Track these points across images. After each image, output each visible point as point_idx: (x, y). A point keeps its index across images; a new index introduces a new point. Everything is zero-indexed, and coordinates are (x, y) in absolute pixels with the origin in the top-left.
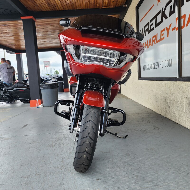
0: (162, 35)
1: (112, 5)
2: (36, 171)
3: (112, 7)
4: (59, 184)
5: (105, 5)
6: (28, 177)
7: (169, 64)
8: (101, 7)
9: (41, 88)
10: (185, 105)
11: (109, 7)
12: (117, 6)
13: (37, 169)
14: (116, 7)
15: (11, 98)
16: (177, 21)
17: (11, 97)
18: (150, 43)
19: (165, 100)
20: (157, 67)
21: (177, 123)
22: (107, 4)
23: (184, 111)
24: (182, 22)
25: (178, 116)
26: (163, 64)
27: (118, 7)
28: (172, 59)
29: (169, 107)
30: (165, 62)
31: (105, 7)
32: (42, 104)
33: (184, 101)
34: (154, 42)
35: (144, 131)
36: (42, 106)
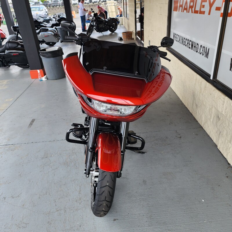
0: (202, 6)
2: (56, 205)
4: (80, 225)
6: (49, 213)
7: (205, 52)
9: (41, 57)
10: (213, 115)
13: (56, 201)
15: (4, 63)
16: (224, 3)
17: (4, 61)
18: (186, 7)
19: (194, 95)
20: (190, 46)
21: (202, 128)
23: (212, 120)
24: (230, 6)
25: (205, 121)
26: (198, 48)
28: (209, 49)
29: (197, 106)
30: (201, 47)
32: (45, 76)
33: (213, 111)
34: (190, 9)
35: (164, 140)
36: (46, 78)
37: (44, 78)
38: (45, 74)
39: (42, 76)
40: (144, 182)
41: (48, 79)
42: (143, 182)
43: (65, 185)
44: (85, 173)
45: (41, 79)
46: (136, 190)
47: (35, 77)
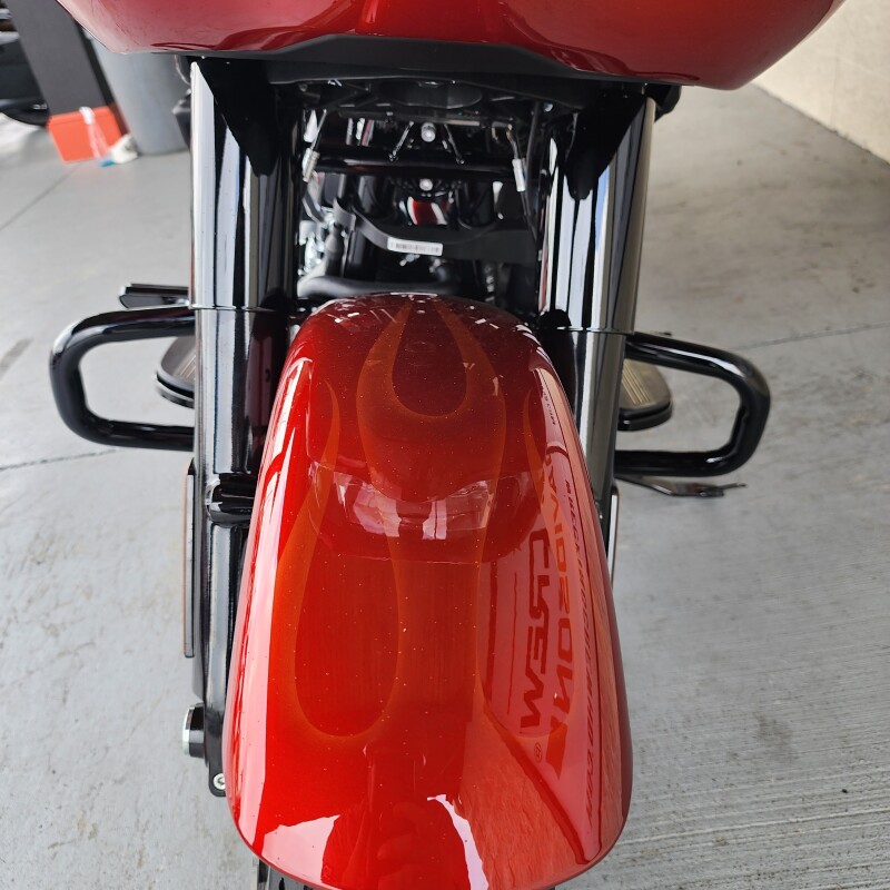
35: (848, 393)
36: (128, 149)
37: (119, 152)
38: (123, 130)
39: (111, 142)
40: (772, 732)
41: (140, 154)
42: (762, 735)
43: (121, 781)
44: (195, 750)
45: (108, 159)
46: (711, 822)
47: (77, 148)
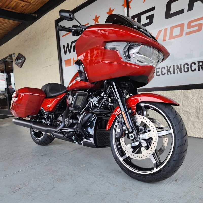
1: (18, 10)
3: (18, 12)
5: (10, 7)
8: (4, 7)
11: (14, 11)
12: (23, 12)
14: (21, 13)
22: (13, 6)
27: (24, 14)
31: (9, 8)
